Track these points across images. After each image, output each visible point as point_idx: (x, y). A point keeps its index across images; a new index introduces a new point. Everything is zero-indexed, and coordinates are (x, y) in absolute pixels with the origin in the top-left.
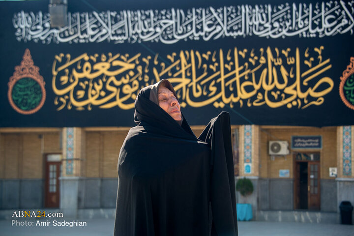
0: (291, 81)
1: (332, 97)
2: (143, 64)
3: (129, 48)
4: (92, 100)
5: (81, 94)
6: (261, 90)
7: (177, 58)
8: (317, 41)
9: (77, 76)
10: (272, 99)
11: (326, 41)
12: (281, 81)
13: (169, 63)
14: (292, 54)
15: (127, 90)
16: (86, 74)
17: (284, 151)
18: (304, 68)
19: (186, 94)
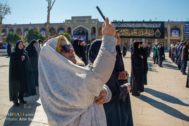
0: (149, 33)
1: (154, 35)
2: (129, 30)
3: (127, 28)
4: (122, 35)
5: (121, 34)
6: (145, 34)
7: (134, 29)
8: (152, 28)
9: (120, 31)
10: (147, 35)
11: (153, 28)
12: (148, 33)
13: (133, 30)
14: (149, 30)
15: (127, 33)
16: (122, 31)
17: (147, 42)
18: (151, 31)
19: (135, 34)
